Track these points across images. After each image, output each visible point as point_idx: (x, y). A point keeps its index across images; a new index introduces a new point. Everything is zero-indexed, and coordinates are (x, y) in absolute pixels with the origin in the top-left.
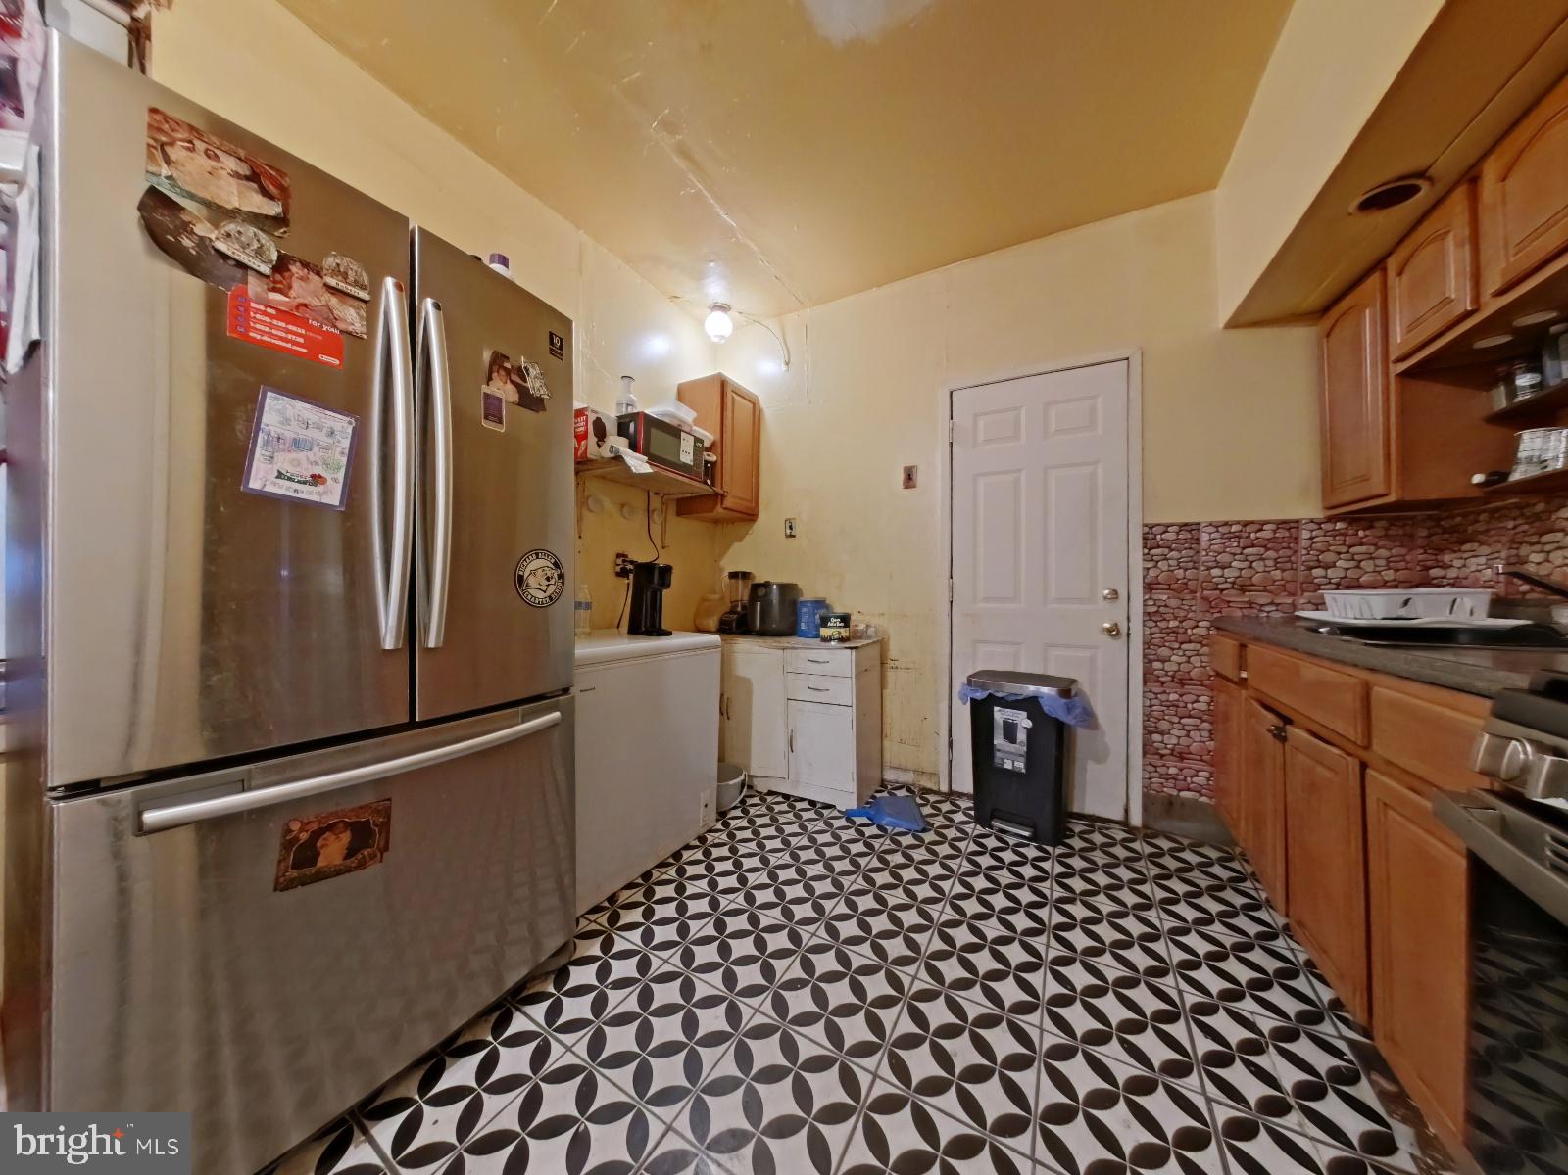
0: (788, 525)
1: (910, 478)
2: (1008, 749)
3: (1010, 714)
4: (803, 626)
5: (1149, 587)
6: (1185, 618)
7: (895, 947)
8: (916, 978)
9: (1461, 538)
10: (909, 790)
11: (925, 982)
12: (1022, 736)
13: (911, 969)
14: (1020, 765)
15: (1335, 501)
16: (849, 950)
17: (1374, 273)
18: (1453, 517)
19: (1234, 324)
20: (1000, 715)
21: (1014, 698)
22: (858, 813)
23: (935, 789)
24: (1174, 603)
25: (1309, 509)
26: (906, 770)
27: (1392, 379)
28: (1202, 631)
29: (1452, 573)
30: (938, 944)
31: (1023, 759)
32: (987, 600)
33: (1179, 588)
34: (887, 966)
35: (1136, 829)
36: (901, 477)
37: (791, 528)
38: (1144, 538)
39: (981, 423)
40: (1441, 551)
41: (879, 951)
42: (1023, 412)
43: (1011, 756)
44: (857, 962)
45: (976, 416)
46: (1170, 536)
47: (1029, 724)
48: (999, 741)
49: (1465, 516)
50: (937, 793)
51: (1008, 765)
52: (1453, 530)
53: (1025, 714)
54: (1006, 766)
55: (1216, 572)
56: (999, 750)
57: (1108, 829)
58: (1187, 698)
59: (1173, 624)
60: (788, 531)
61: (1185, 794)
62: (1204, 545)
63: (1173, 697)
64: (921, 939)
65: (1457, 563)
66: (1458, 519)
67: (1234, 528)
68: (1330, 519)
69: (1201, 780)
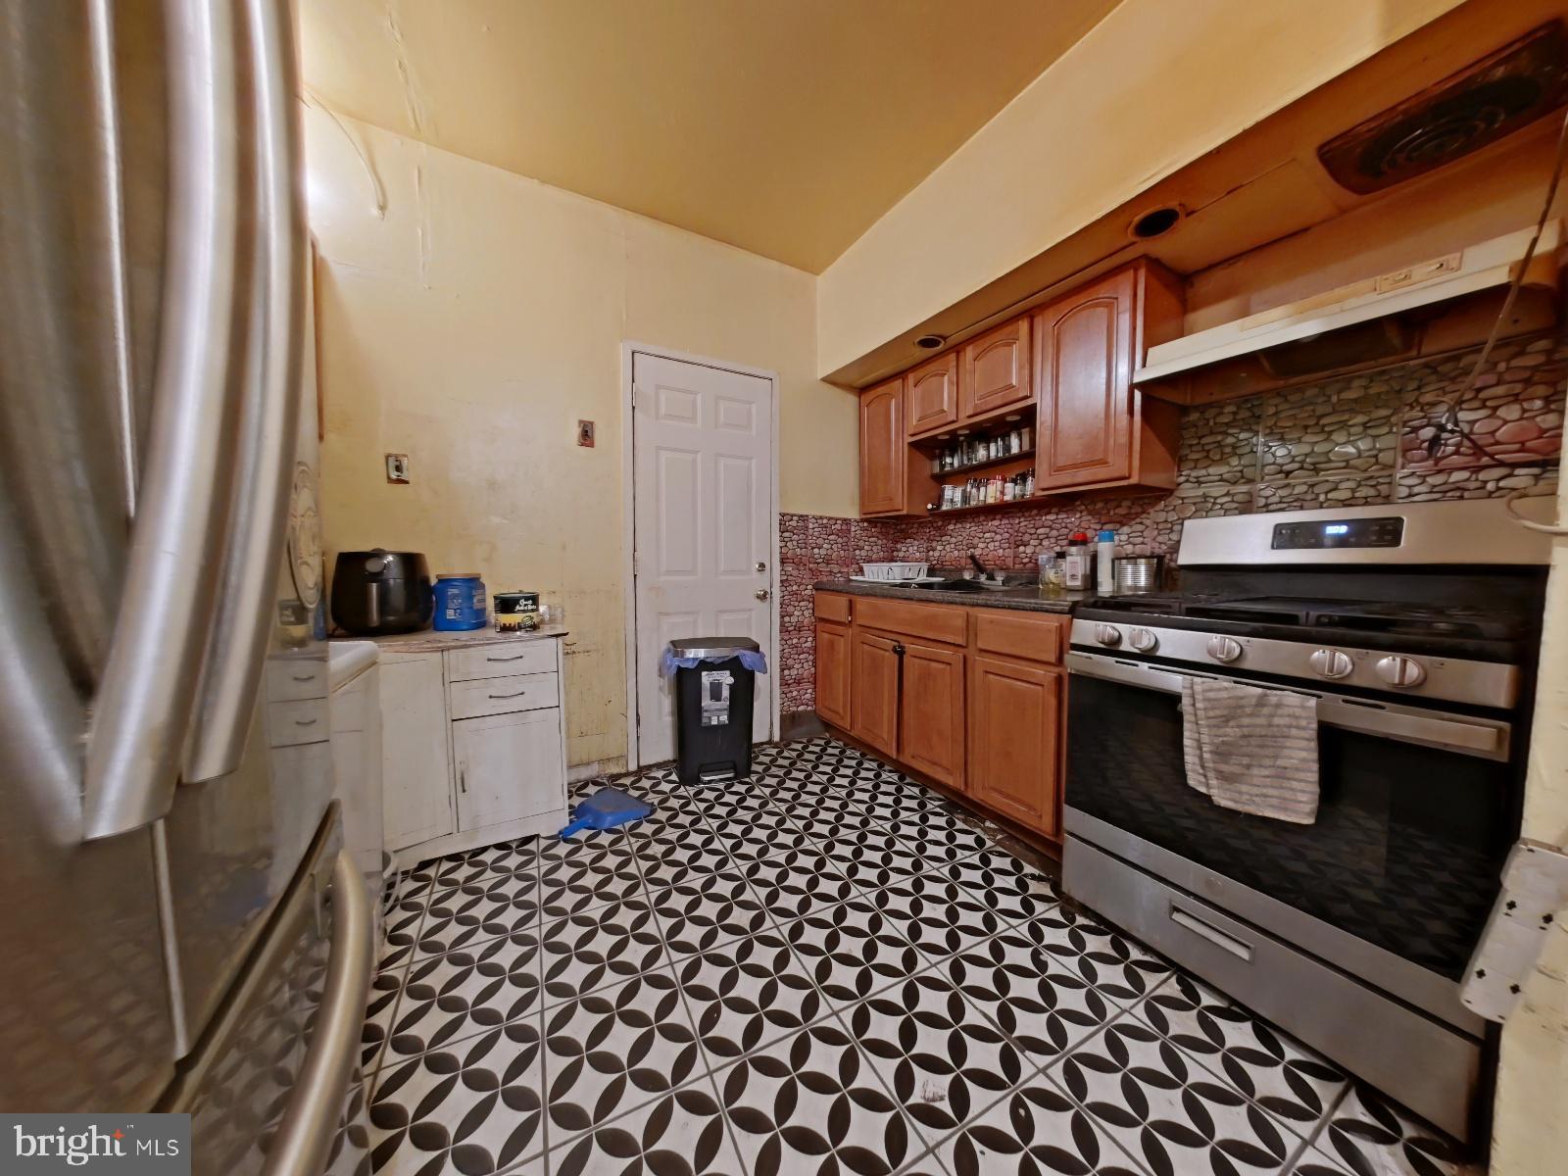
0: (392, 463)
1: (587, 435)
2: (713, 708)
3: (716, 675)
4: (450, 614)
5: (783, 562)
6: (801, 584)
7: (635, 953)
8: (672, 965)
9: (905, 536)
10: (595, 783)
11: (683, 960)
12: (726, 693)
13: (663, 960)
14: (724, 718)
15: (866, 511)
16: (596, 992)
17: (897, 379)
18: (901, 524)
19: (825, 380)
20: (706, 678)
21: (720, 661)
22: (573, 827)
23: (623, 771)
24: (795, 573)
25: (853, 514)
26: (588, 764)
27: (906, 446)
28: (808, 592)
29: (901, 554)
30: (667, 923)
31: (726, 712)
32: (669, 572)
33: (798, 563)
34: (641, 975)
35: (777, 743)
36: (575, 432)
37: (398, 468)
38: (780, 524)
39: (663, 397)
40: (897, 542)
41: (623, 968)
42: (699, 397)
43: (716, 712)
44: (612, 996)
45: (658, 387)
46: (794, 523)
47: (731, 680)
48: (706, 702)
49: (907, 524)
50: (627, 774)
51: (714, 722)
52: (902, 531)
53: (728, 672)
54: (713, 723)
55: (816, 551)
56: (706, 711)
57: (764, 750)
58: (803, 640)
59: (795, 588)
60: (394, 474)
61: (801, 708)
62: (811, 531)
63: (795, 641)
64: (649, 928)
65: (904, 549)
66: (904, 526)
67: (825, 521)
68: (863, 521)
69: (808, 696)
